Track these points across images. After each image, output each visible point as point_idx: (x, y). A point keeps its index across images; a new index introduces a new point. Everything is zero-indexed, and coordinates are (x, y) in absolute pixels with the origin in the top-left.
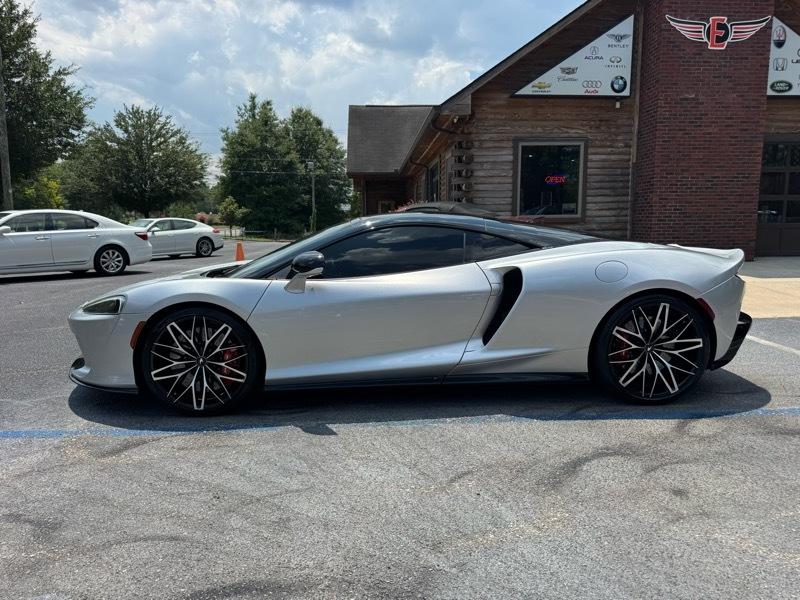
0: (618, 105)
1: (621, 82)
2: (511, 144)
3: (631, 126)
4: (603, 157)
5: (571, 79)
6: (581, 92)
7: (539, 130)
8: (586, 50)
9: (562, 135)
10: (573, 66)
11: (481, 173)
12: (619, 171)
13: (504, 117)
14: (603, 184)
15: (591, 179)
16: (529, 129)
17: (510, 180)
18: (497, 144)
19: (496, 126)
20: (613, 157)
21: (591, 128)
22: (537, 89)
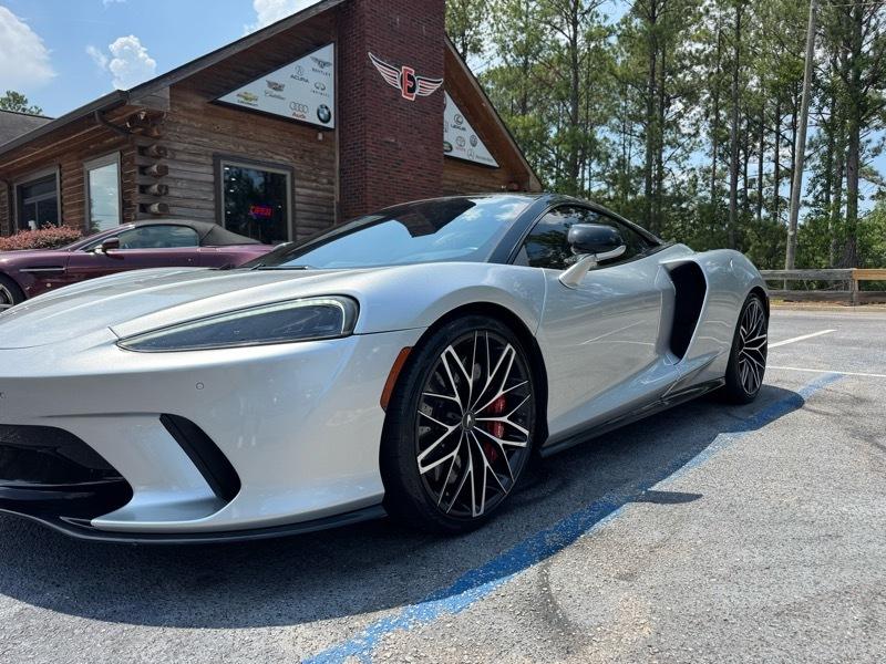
0: (320, 137)
1: (326, 112)
2: (210, 161)
3: (333, 162)
4: (310, 192)
5: (279, 97)
6: (289, 114)
7: (242, 149)
8: (290, 69)
9: (266, 160)
10: (280, 82)
11: (177, 194)
12: (325, 210)
13: (200, 125)
14: (312, 223)
15: (299, 215)
16: (231, 146)
17: (212, 206)
18: (192, 158)
19: (190, 134)
20: (320, 193)
21: (295, 157)
22: (243, 99)
